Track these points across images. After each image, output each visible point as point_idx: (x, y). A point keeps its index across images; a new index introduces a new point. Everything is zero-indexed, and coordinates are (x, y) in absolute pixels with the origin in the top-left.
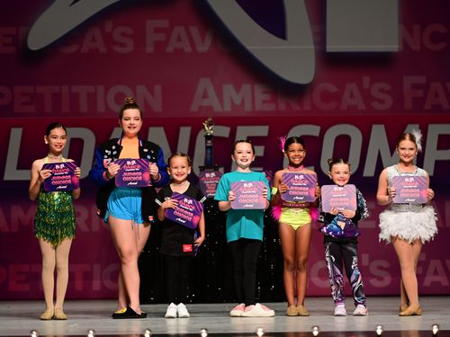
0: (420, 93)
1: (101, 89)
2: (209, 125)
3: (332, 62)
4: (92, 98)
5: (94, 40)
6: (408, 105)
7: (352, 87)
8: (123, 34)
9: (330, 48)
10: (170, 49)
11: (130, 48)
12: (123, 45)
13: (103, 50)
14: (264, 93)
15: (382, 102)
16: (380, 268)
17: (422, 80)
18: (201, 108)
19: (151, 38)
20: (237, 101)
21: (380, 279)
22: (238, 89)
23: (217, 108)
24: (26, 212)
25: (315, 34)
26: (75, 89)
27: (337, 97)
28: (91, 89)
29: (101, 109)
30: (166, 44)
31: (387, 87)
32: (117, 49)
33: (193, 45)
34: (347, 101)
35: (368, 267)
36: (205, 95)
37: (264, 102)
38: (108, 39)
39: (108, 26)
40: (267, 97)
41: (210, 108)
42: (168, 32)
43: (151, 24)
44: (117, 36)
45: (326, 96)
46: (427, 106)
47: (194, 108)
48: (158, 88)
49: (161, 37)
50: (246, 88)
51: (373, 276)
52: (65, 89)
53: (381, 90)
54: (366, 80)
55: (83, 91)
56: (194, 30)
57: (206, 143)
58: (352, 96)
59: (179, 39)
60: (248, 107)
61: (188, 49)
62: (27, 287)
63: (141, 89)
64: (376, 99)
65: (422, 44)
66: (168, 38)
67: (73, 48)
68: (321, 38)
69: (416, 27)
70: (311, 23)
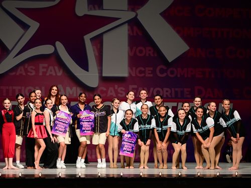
1: (23, 88)
3: (105, 80)
5: (21, 70)
7: (111, 89)
8: (31, 69)
9: (104, 75)
10: (48, 74)
11: (34, 73)
12: (31, 73)
13: (24, 74)
14: (81, 90)
15: (122, 94)
17: (136, 86)
19: (41, 70)
20: (71, 93)
22: (71, 89)
25: (99, 70)
26: (14, 88)
27: (106, 92)
28: (20, 88)
30: (46, 72)
31: (124, 89)
32: (29, 74)
33: (56, 73)
34: (109, 94)
38: (26, 70)
39: (26, 66)
42: (47, 68)
43: (41, 65)
44: (29, 69)
45: (102, 92)
48: (43, 88)
49: (45, 70)
50: (74, 88)
52: (10, 87)
53: (121, 90)
54: (116, 87)
55: (17, 88)
56: (56, 68)
58: (111, 92)
59: (51, 71)
60: (75, 95)
61: (54, 74)
64: (119, 93)
65: (136, 74)
66: (47, 70)
67: (14, 73)
68: (101, 72)
69: (134, 68)
70: (97, 66)
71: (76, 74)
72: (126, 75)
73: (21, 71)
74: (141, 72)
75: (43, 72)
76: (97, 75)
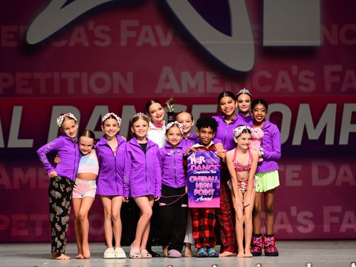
0: (337, 79)
1: (85, 75)
2: (171, 104)
3: (268, 54)
4: (78, 83)
5: (79, 36)
6: (328, 88)
7: (283, 74)
8: (103, 32)
9: (266, 43)
10: (139, 43)
11: (108, 43)
12: (102, 40)
13: (86, 44)
14: (214, 78)
15: (307, 85)
16: (306, 218)
18: (164, 90)
19: (125, 35)
20: (193, 85)
21: (306, 226)
22: (193, 75)
23: (177, 90)
24: (25, 173)
25: (254, 32)
26: (64, 75)
27: (272, 82)
28: (77, 75)
29: (85, 90)
30: (136, 39)
31: (311, 74)
32: (97, 43)
33: (158, 40)
34: (279, 85)
35: (295, 217)
36: (167, 80)
37: (214, 86)
38: (91, 36)
39: (91, 25)
40: (216, 82)
41: (171, 90)
42: (138, 29)
43: (125, 24)
44: (98, 34)
45: (263, 81)
46: (343, 89)
47: (158, 90)
48: (130, 75)
49: (133, 34)
50: (200, 74)
51: (299, 224)
52: (56, 75)
53: (307, 77)
54: (295, 69)
55: (71, 76)
56: (159, 29)
57: (168, 118)
58: (284, 81)
59: (146, 36)
60: (201, 90)
61: (154, 43)
62: (25, 233)
63: (117, 75)
64: (301, 84)
65: (339, 40)
66: (138, 34)
67: (63, 43)
68: (259, 35)
69: (335, 27)
71: (202, 43)
72: (316, 41)
73: (79, 38)
74: (350, 35)
75: (129, 39)
76: (252, 42)
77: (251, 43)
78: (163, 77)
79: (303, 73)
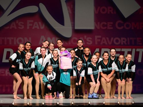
0: (99, 40)
1: (15, 38)
3: (76, 32)
4: (13, 41)
5: (13, 25)
6: (96, 43)
8: (21, 24)
9: (76, 28)
10: (33, 28)
11: (23, 28)
12: (21, 27)
13: (16, 28)
17: (100, 37)
19: (29, 25)
22: (51, 39)
26: (8, 38)
28: (12, 38)
29: (15, 43)
30: (32, 27)
31: (91, 38)
32: (19, 28)
33: (39, 27)
39: (17, 22)
42: (33, 23)
43: (29, 21)
44: (19, 24)
46: (101, 44)
47: (40, 44)
48: (30, 38)
49: (31, 25)
50: (54, 38)
52: (6, 38)
53: (89, 39)
54: (85, 37)
55: (10, 39)
56: (40, 23)
59: (36, 25)
61: (38, 28)
63: (26, 39)
64: (88, 42)
65: (100, 27)
66: (33, 25)
67: (8, 28)
68: (73, 25)
69: (99, 23)
70: (71, 22)
71: (55, 28)
73: (13, 26)
74: (104, 26)
75: (30, 27)
77: (71, 28)
78: (41, 39)
79: (88, 38)
